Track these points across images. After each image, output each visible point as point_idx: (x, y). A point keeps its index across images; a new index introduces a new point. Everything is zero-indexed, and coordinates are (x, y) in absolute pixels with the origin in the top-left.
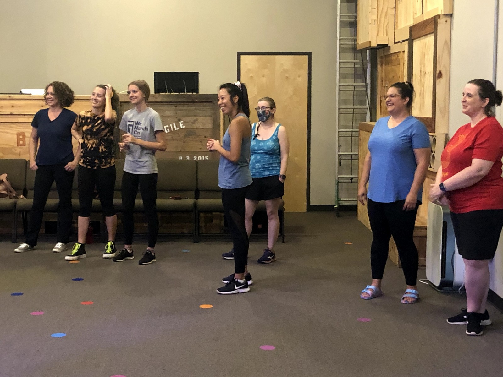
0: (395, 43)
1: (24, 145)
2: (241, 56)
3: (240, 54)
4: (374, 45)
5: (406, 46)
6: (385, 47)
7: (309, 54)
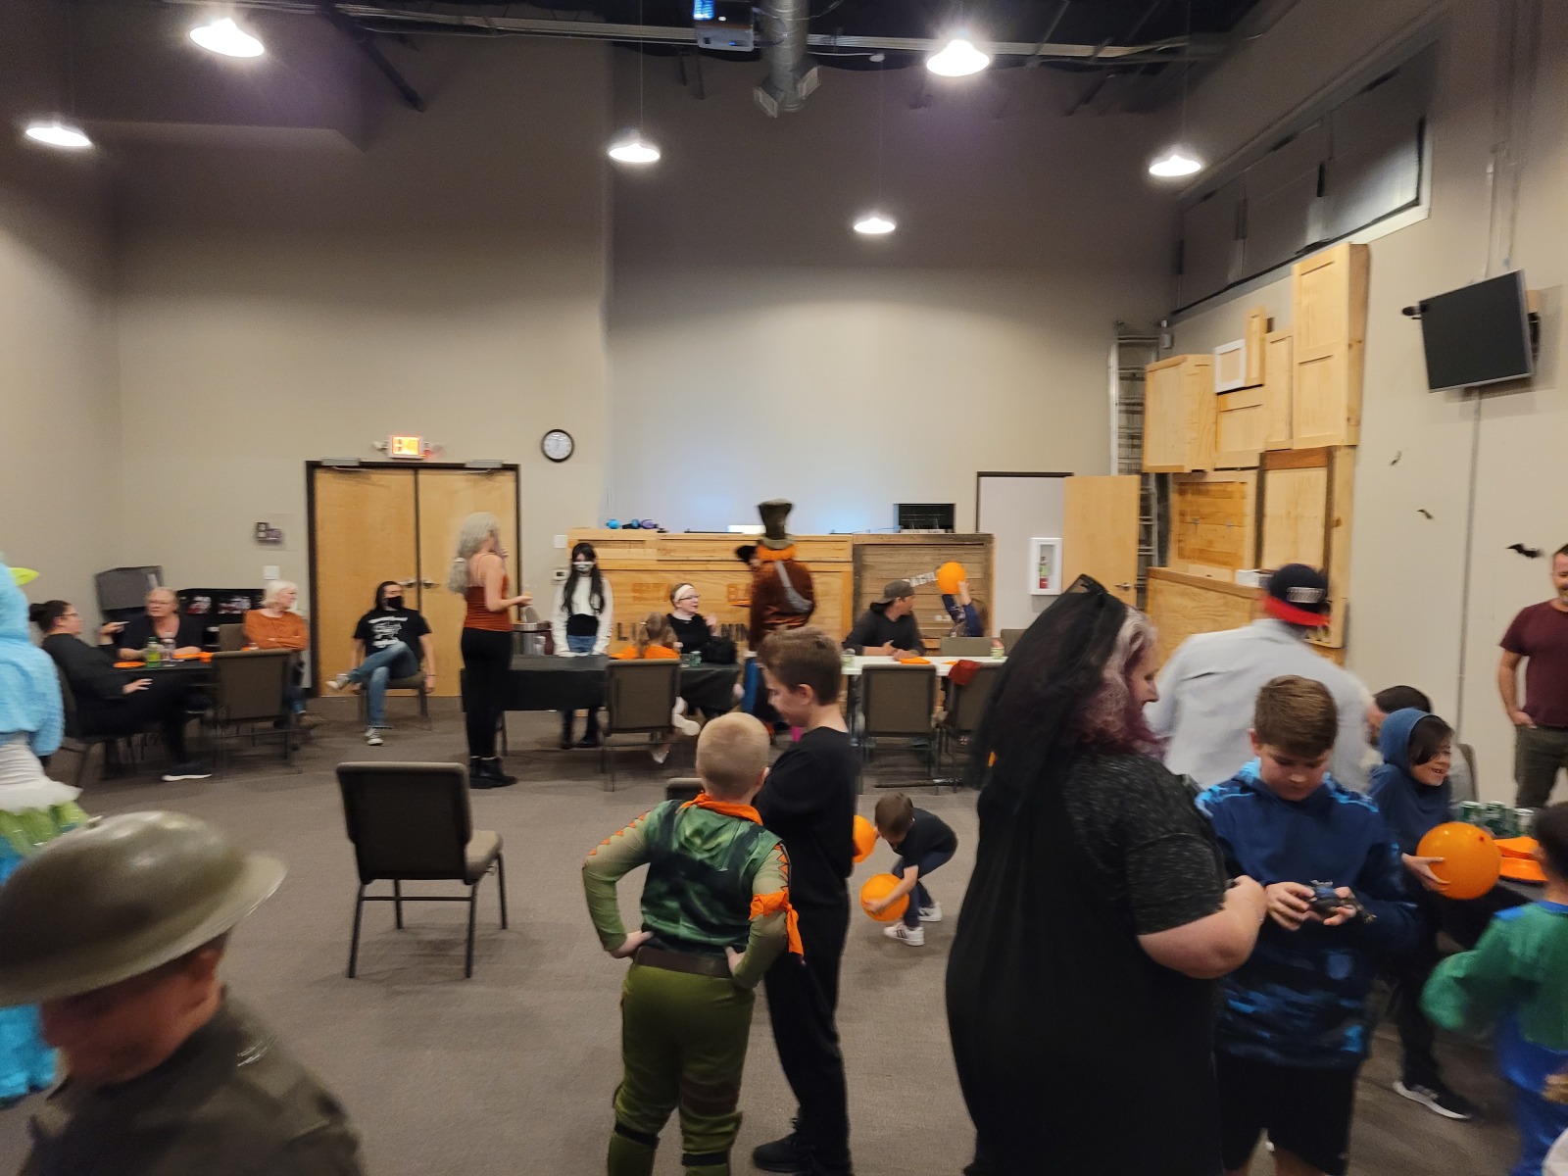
0: (1217, 469)
5: (1251, 477)
6: (1199, 472)
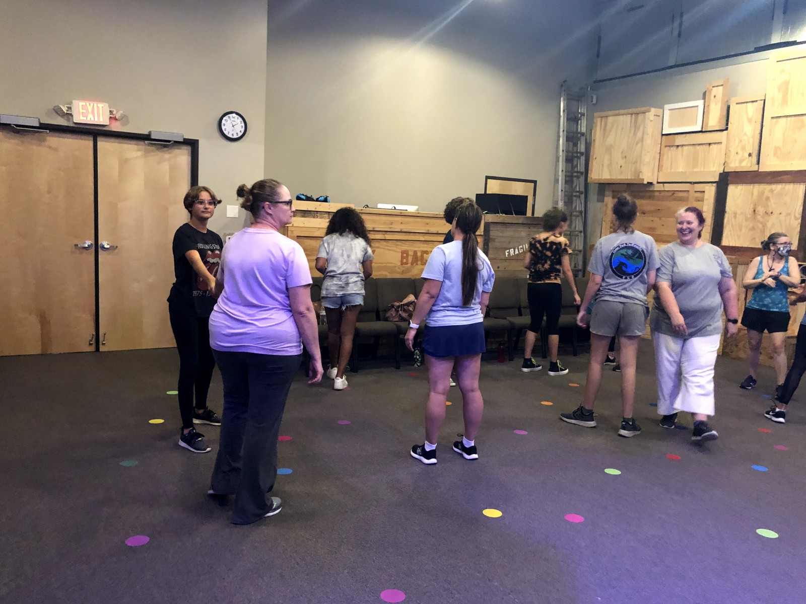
0: (658, 183)
1: (406, 263)
2: (489, 180)
3: (487, 178)
4: (645, 182)
5: (709, 188)
6: (650, 184)
7: (535, 182)
